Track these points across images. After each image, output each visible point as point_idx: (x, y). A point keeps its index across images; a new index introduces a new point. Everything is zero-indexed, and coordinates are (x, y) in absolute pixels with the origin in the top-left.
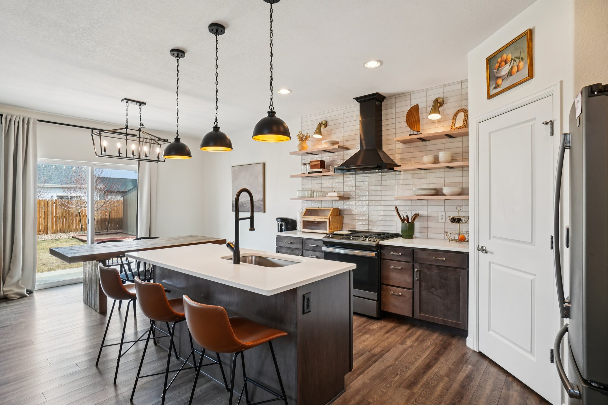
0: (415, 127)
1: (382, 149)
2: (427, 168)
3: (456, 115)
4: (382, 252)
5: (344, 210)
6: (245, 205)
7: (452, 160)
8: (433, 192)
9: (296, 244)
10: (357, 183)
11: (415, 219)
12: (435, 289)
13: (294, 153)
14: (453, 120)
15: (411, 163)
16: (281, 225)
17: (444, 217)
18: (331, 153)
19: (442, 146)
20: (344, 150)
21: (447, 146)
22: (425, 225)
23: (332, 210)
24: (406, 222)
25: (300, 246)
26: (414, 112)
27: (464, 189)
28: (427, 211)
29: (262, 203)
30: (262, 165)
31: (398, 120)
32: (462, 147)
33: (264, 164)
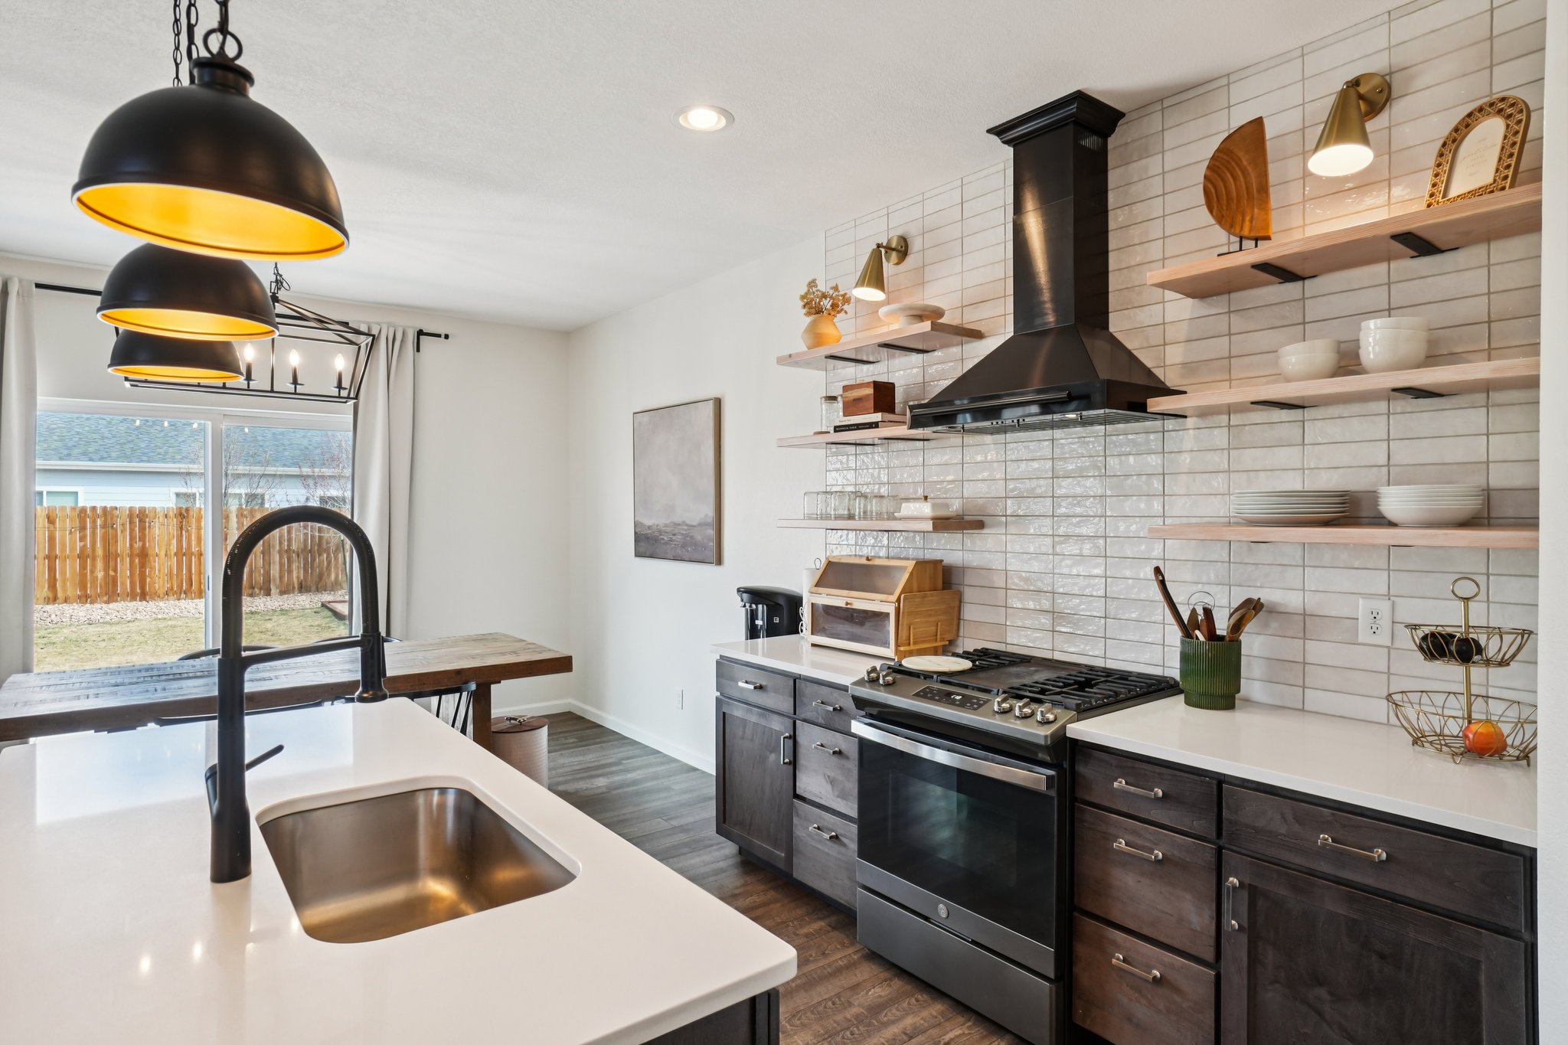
0: (1248, 218)
1: (1107, 327)
2: (1303, 398)
3: (1454, 141)
4: (1081, 769)
5: (963, 569)
6: (666, 538)
7: (1431, 359)
8: (1328, 511)
9: (773, 694)
10: (1011, 467)
11: (1245, 625)
12: (1331, 993)
13: (789, 360)
14: (1439, 165)
15: (1230, 380)
16: (752, 616)
17: (1385, 622)
18: (920, 356)
19: (1379, 298)
20: (965, 339)
21: (1401, 294)
22: (1291, 649)
23: (910, 569)
24: (1201, 638)
25: (785, 704)
26: (1241, 154)
27: (1492, 492)
28: (1304, 590)
29: (711, 532)
30: (711, 405)
31: (1173, 202)
32: (1489, 293)
33: (718, 403)
